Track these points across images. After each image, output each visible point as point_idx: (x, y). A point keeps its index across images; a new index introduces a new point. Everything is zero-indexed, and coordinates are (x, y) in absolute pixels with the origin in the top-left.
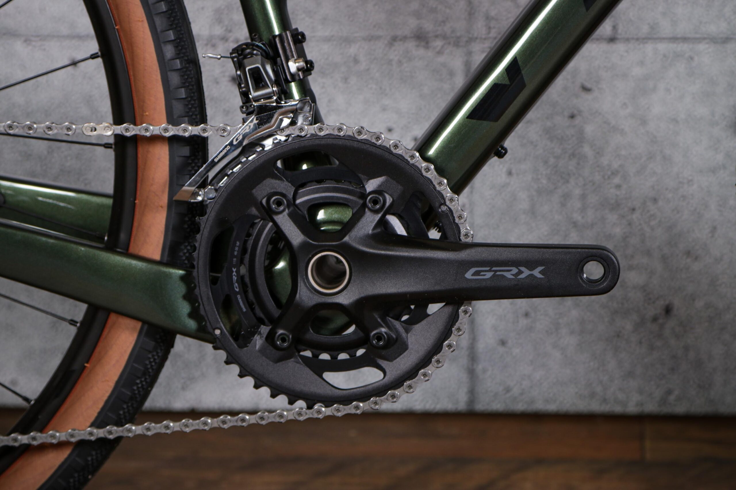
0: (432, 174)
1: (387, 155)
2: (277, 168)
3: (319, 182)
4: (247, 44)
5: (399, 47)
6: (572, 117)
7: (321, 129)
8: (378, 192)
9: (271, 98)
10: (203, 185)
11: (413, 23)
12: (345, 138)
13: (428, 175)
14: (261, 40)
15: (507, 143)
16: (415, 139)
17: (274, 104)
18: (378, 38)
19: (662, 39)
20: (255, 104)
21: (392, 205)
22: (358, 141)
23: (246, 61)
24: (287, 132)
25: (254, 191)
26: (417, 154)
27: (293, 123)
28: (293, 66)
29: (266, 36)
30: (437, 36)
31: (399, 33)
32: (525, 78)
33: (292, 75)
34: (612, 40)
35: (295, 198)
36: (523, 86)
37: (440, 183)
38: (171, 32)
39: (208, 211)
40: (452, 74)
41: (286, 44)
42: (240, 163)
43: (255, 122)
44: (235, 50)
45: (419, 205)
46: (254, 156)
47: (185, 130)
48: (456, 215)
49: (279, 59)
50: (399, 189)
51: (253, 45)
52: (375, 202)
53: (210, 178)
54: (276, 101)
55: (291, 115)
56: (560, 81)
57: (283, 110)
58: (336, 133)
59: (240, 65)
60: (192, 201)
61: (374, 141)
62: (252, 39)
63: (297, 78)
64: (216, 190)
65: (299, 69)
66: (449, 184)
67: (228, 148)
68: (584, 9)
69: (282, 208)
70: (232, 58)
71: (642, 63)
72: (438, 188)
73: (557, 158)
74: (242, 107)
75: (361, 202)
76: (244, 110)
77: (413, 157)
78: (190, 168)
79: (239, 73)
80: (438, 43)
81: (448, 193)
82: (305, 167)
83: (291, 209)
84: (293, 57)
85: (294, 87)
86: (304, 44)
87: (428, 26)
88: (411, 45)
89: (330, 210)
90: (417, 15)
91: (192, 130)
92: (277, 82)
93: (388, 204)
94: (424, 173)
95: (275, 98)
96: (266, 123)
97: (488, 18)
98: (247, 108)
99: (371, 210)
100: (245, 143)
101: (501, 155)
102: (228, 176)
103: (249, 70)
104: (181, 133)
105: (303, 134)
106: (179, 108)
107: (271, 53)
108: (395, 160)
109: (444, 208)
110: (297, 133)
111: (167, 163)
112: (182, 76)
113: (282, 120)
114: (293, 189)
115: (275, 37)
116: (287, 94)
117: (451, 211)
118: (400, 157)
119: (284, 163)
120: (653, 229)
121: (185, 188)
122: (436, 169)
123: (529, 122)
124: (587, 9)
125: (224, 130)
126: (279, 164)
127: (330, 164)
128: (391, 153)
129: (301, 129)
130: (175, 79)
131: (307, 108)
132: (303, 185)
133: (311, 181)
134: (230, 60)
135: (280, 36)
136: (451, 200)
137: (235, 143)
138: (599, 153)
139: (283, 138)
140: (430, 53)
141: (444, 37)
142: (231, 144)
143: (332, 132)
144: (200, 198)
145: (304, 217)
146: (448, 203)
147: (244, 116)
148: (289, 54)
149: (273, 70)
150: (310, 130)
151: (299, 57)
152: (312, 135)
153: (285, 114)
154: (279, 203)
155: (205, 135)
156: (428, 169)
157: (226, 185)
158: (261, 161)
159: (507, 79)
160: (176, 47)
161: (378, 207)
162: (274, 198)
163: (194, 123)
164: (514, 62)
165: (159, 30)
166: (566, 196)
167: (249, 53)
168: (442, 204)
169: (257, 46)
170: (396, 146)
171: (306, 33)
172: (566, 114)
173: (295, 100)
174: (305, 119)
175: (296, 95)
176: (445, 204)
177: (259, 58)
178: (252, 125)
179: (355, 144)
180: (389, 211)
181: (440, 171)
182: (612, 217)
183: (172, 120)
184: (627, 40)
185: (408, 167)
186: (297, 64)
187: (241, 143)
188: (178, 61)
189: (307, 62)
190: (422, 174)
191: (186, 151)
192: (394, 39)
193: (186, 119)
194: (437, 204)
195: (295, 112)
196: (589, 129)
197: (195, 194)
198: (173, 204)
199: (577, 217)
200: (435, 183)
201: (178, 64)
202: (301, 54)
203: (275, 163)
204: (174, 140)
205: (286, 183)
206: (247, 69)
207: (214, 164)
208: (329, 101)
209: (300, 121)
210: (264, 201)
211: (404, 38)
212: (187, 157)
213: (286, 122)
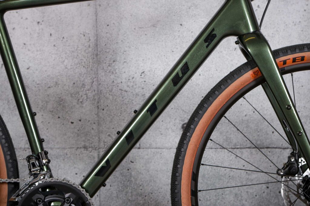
0: (84, 192)
1: (71, 187)
2: (39, 191)
3: (52, 195)
4: (31, 155)
5: (79, 150)
6: (128, 170)
7: (52, 180)
8: (69, 197)
9: (38, 171)
10: (17, 196)
11: (83, 143)
12: (59, 182)
13: (83, 192)
14: (35, 154)
15: (106, 183)
16: (84, 176)
17: (39, 173)
18: (73, 148)
19: (153, 148)
20: (33, 173)
21: (73, 201)
22: (63, 183)
23: (30, 160)
24: (42, 180)
25: (32, 198)
26: (80, 186)
27: (44, 178)
28: (44, 161)
29: (36, 153)
30: (90, 148)
31: (79, 147)
32: (111, 164)
33: (44, 164)
34: (139, 148)
35: (44, 199)
36: (110, 166)
37: (87, 195)
38: (9, 152)
39: (19, 204)
40: (94, 158)
41: (42, 155)
42: (29, 189)
43: (33, 178)
44: (27, 157)
45: (81, 201)
46: (33, 187)
47: (12, 180)
48: (91, 204)
49: (40, 160)
50: (74, 196)
51: (33, 156)
52: (68, 200)
53: (20, 194)
54: (39, 172)
55: (44, 176)
56: (125, 160)
57: (41, 174)
58: (56, 181)
59: (29, 161)
60: (14, 201)
61: (67, 183)
62: (33, 154)
63: (46, 164)
64: (21, 198)
65: (46, 162)
66: (89, 195)
67: (25, 185)
68: (127, 145)
69: (40, 203)
70: (27, 159)
71: (147, 155)
72: (86, 196)
73: (124, 181)
74: (29, 173)
75: (64, 200)
76: (30, 174)
77: (79, 187)
78: (14, 191)
79: (28, 163)
80: (90, 149)
81: (89, 197)
82: (48, 190)
83: (43, 203)
84: (44, 158)
85: (45, 168)
86: (48, 155)
87: (87, 144)
88: (82, 150)
89: (55, 203)
90: (84, 141)
91: (14, 180)
92: (39, 166)
93: (71, 201)
94: (82, 192)
95: (39, 171)
96: (36, 178)
97: (104, 142)
98: (31, 173)
99: (66, 203)
100: (30, 184)
101: (104, 186)
102: (25, 193)
103: (31, 163)
104: (11, 181)
105: (47, 181)
106: (11, 174)
107: (38, 158)
108: (74, 188)
109: (88, 202)
110: (45, 181)
111: (7, 190)
112: (12, 165)
113: (41, 177)
114: (44, 197)
115: (39, 153)
116: (42, 169)
117: (90, 203)
118: (75, 187)
119: (42, 189)
120: (151, 201)
121: (12, 197)
122: (86, 190)
123: (116, 171)
124: (128, 145)
125: (24, 180)
126: (40, 190)
127: (55, 189)
128: (72, 186)
129: (46, 180)
130: (10, 165)
131: (48, 173)
132: (47, 196)
133: (49, 195)
134: (26, 160)
135: (41, 153)
136: (90, 199)
137: (27, 184)
138: (136, 180)
139: (41, 182)
140: (88, 152)
141: (92, 147)
142: (26, 184)
143: (55, 180)
144: (17, 200)
145: (47, 205)
146: (89, 200)
147: (30, 176)
148: (43, 158)
149: (38, 163)
150: (49, 180)
151: (46, 159)
152: (49, 181)
153: (42, 175)
154: (40, 201)
155: (18, 182)
156: (83, 191)
157: (24, 196)
158: (35, 189)
159: (106, 164)
160: (10, 156)
161: (68, 202)
162: (38, 200)
163: (15, 178)
164: (108, 160)
165: (5, 151)
166: (127, 192)
167: (32, 158)
168: (87, 201)
169: (34, 156)
170: (74, 184)
171: (48, 152)
172: (127, 169)
173: (44, 171)
174: (48, 177)
175: (45, 170)
176: (88, 201)
177: (34, 159)
178: (32, 179)
179: (62, 184)
180: (72, 203)
181: (87, 191)
182: (140, 198)
183: (9, 177)
184: (143, 148)
185: (77, 190)
186: (45, 161)
187: (28, 184)
188: (11, 160)
189: (48, 160)
190: (81, 192)
191: (13, 186)
192: (78, 148)
193: (13, 177)
194: (86, 201)
195: (45, 175)
196: (133, 173)
197: (15, 199)
198: (8, 202)
199: (130, 198)
200: (85, 195)
201: (11, 161)
202: (47, 158)
203: (39, 190)
204: (9, 183)
205: (42, 195)
206: (31, 162)
207: (21, 190)
208: (59, 166)
209: (46, 177)
210: (35, 201)
211: (81, 148)
212: (13, 188)
213: (42, 177)
